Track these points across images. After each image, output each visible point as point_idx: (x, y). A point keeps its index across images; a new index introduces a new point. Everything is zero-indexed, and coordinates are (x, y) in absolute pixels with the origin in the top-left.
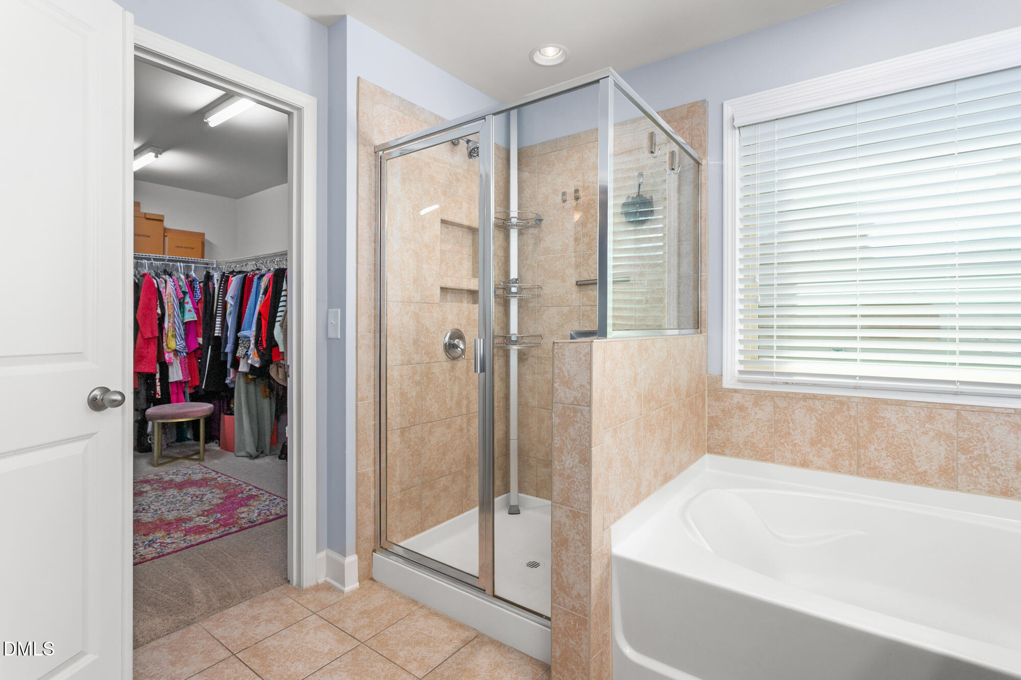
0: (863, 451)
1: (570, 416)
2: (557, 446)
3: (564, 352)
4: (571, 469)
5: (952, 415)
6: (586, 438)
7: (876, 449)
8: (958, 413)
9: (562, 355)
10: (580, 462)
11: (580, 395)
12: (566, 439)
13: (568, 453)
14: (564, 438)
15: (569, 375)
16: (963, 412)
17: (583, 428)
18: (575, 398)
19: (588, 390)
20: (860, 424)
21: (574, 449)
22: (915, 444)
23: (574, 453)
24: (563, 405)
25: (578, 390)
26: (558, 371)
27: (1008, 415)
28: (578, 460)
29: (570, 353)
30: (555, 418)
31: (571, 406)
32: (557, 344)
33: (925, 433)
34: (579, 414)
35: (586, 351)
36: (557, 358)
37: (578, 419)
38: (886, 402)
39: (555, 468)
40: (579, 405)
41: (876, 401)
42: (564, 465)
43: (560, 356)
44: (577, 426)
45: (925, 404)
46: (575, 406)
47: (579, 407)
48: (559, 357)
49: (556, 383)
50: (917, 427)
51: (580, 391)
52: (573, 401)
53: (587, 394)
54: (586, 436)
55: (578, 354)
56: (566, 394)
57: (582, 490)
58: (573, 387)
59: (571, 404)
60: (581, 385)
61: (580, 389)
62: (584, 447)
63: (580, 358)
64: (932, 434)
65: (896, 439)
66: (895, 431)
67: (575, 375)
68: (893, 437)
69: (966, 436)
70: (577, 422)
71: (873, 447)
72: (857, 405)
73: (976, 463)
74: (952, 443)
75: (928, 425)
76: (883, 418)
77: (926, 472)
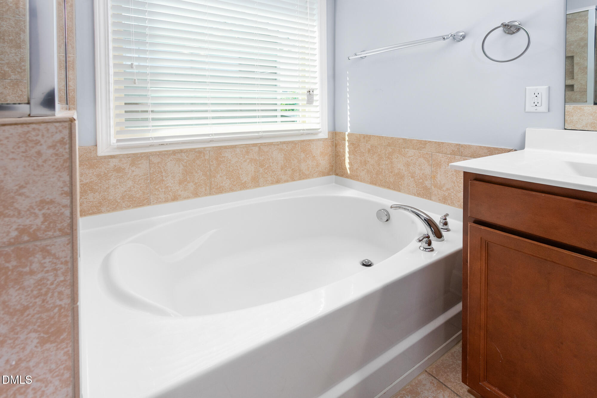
0: (213, 179)
5: (257, 149)
8: (259, 148)
16: (261, 147)
20: (211, 163)
22: (240, 168)
27: (278, 145)
33: (245, 161)
38: (226, 147)
41: (220, 148)
45: (245, 145)
50: (242, 158)
64: (248, 161)
65: (231, 167)
66: (230, 163)
67: (22, 187)
68: (229, 167)
69: (262, 159)
70: (32, 273)
71: (219, 176)
72: (209, 152)
73: (266, 171)
74: (257, 163)
75: (246, 157)
76: (224, 157)
77: (245, 182)
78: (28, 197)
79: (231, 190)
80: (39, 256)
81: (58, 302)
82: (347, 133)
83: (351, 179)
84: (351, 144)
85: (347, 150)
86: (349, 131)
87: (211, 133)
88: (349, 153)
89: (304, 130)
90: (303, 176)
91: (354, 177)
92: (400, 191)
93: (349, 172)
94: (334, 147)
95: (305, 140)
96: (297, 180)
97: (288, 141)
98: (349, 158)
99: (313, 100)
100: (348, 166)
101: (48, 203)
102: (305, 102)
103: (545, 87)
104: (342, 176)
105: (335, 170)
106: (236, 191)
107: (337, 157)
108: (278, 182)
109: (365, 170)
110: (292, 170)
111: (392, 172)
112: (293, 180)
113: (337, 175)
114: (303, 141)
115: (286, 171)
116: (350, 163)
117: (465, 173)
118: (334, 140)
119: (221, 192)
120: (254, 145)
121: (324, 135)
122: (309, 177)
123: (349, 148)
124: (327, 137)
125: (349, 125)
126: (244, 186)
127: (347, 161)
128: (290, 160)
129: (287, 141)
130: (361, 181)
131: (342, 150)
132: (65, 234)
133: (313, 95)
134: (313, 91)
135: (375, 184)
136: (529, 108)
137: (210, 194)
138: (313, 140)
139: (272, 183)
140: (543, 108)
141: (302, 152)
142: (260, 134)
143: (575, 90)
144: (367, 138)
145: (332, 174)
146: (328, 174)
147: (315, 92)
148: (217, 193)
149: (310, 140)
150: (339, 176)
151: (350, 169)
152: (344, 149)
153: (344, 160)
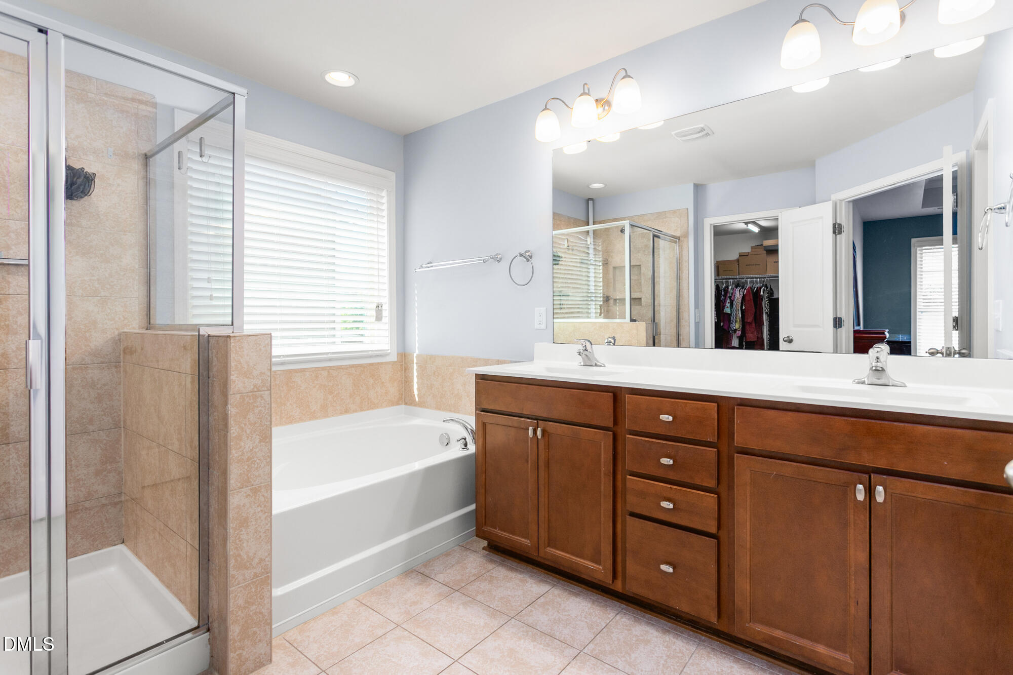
0: (283, 407)
1: (249, 403)
2: (234, 435)
3: (242, 345)
4: (252, 450)
5: (325, 373)
6: (267, 418)
7: (290, 404)
8: (329, 372)
9: (240, 348)
10: (261, 441)
11: (260, 381)
12: (245, 425)
13: (248, 438)
14: (243, 425)
15: (248, 366)
16: (330, 371)
17: (263, 410)
18: (255, 386)
19: (268, 376)
20: (281, 389)
21: (255, 432)
22: (310, 395)
23: (254, 436)
24: (241, 394)
25: (258, 378)
26: (235, 363)
27: (347, 369)
28: (259, 440)
29: (249, 345)
30: (232, 410)
31: (250, 394)
32: (234, 338)
33: (314, 387)
34: (259, 400)
35: (266, 342)
36: (234, 352)
37: (258, 403)
38: (296, 371)
39: (232, 457)
40: (259, 391)
41: (290, 371)
42: (243, 450)
43: (238, 349)
44: (257, 411)
45: (314, 369)
46: (254, 393)
47: (259, 393)
48: (236, 350)
49: (233, 375)
50: (311, 384)
51: (260, 378)
52: (253, 389)
53: (268, 380)
54: (266, 416)
55: (258, 345)
56: (245, 383)
57: (262, 466)
58: (253, 376)
59: (251, 392)
60: (261, 373)
61: (261, 377)
62: (265, 427)
63: (260, 349)
64: (317, 386)
65: (301, 394)
66: (299, 389)
67: (255, 365)
68: (299, 394)
69: (332, 384)
70: (257, 407)
71: (289, 403)
72: (280, 376)
73: (335, 399)
74: (326, 390)
75: (316, 382)
76: (294, 382)
77: (315, 411)
78: (257, 370)
79: (301, 420)
80: (260, 399)
81: (266, 423)
82: (415, 355)
83: (419, 407)
84: (419, 366)
85: (415, 374)
86: (417, 352)
87: (283, 354)
88: (417, 377)
89: (372, 351)
90: (372, 406)
91: (422, 404)
92: (459, 413)
93: (417, 399)
94: (403, 371)
95: (373, 363)
96: (366, 410)
97: (357, 364)
98: (417, 383)
99: (382, 316)
100: (416, 392)
101: (263, 374)
102: (374, 319)
103: (545, 308)
104: (411, 404)
105: (404, 399)
106: (305, 421)
107: (406, 382)
108: (347, 411)
109: (432, 395)
110: (361, 397)
111: (453, 394)
112: (362, 410)
113: (406, 404)
114: (372, 364)
115: (355, 398)
116: (419, 389)
117: (476, 374)
118: (403, 363)
119: (291, 423)
120: (323, 368)
121: (393, 358)
122: (378, 407)
123: (418, 371)
124: (396, 360)
125: (417, 345)
126: (313, 416)
127: (415, 387)
128: (359, 387)
129: (355, 365)
130: (428, 408)
131: (410, 375)
132: (268, 390)
133: (381, 310)
134: (381, 307)
135: (440, 409)
136: (537, 326)
137: (281, 424)
138: (381, 364)
139: (341, 414)
140: (543, 326)
141: (370, 377)
142: (329, 356)
143: (642, 305)
144: (432, 358)
145: (402, 404)
146: (398, 404)
147: (384, 307)
148: (287, 423)
149: (378, 363)
150: (409, 405)
151: (418, 395)
152: (413, 373)
153: (413, 386)
